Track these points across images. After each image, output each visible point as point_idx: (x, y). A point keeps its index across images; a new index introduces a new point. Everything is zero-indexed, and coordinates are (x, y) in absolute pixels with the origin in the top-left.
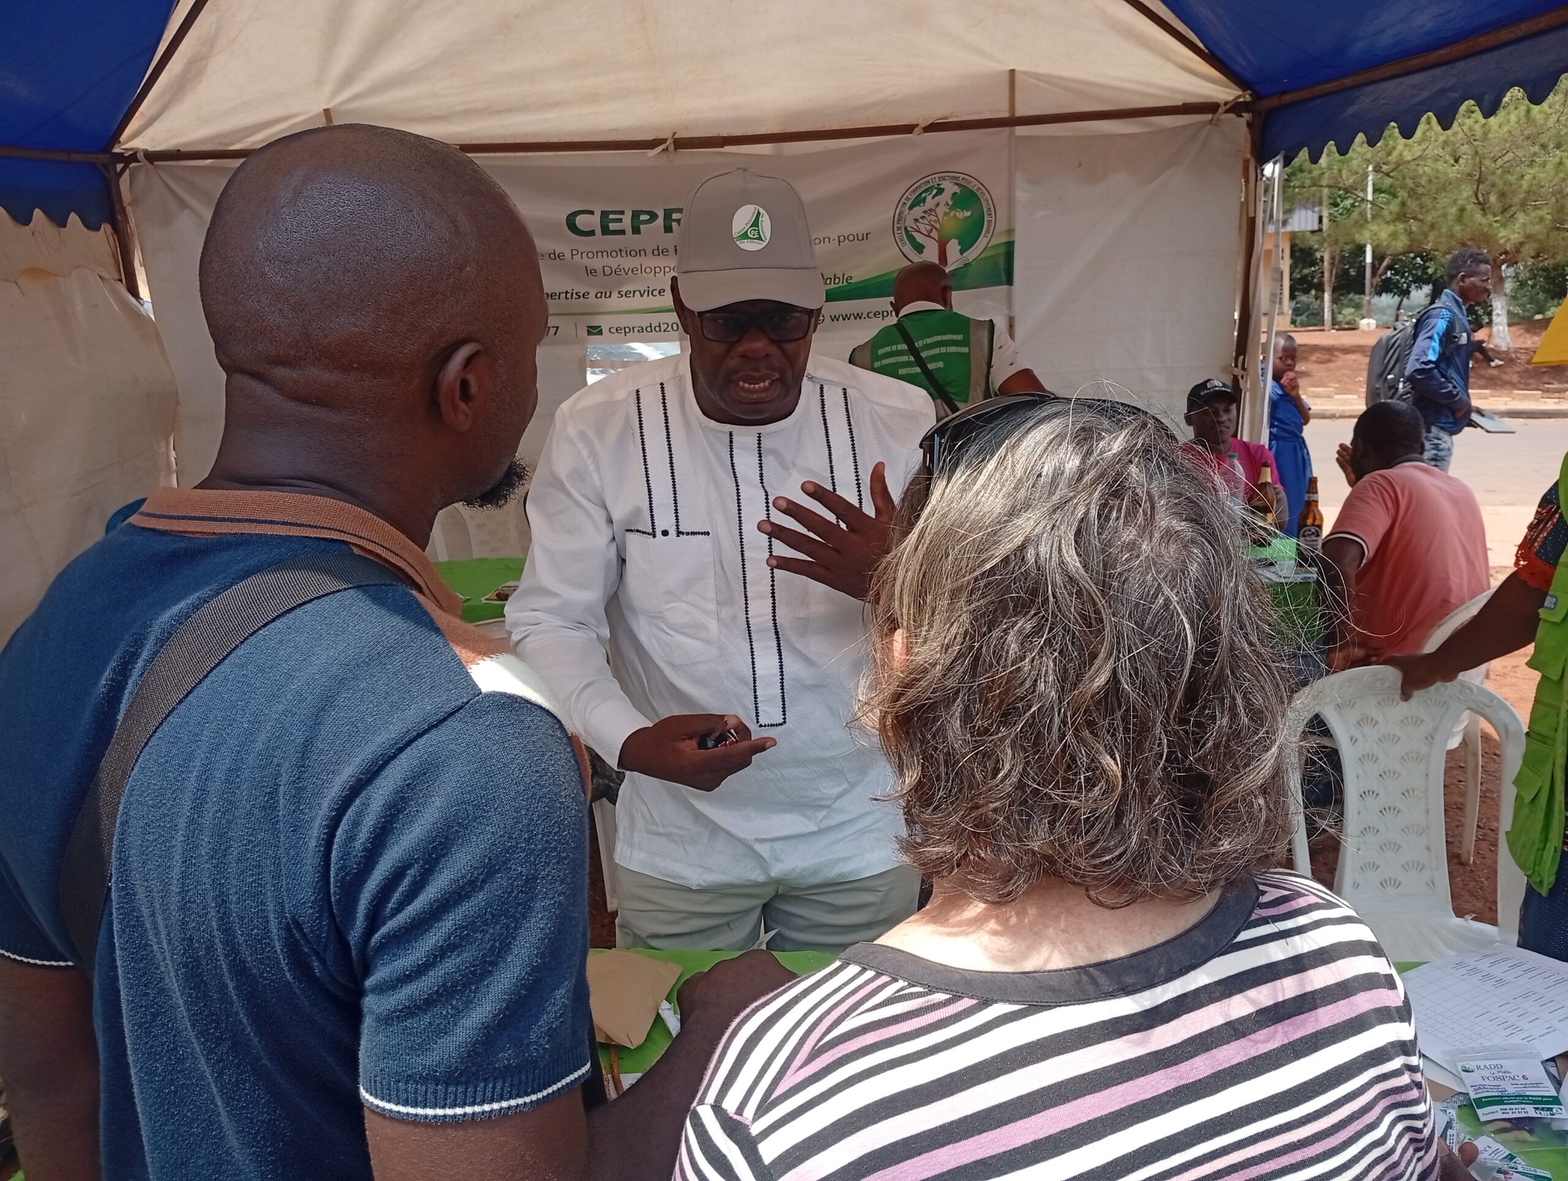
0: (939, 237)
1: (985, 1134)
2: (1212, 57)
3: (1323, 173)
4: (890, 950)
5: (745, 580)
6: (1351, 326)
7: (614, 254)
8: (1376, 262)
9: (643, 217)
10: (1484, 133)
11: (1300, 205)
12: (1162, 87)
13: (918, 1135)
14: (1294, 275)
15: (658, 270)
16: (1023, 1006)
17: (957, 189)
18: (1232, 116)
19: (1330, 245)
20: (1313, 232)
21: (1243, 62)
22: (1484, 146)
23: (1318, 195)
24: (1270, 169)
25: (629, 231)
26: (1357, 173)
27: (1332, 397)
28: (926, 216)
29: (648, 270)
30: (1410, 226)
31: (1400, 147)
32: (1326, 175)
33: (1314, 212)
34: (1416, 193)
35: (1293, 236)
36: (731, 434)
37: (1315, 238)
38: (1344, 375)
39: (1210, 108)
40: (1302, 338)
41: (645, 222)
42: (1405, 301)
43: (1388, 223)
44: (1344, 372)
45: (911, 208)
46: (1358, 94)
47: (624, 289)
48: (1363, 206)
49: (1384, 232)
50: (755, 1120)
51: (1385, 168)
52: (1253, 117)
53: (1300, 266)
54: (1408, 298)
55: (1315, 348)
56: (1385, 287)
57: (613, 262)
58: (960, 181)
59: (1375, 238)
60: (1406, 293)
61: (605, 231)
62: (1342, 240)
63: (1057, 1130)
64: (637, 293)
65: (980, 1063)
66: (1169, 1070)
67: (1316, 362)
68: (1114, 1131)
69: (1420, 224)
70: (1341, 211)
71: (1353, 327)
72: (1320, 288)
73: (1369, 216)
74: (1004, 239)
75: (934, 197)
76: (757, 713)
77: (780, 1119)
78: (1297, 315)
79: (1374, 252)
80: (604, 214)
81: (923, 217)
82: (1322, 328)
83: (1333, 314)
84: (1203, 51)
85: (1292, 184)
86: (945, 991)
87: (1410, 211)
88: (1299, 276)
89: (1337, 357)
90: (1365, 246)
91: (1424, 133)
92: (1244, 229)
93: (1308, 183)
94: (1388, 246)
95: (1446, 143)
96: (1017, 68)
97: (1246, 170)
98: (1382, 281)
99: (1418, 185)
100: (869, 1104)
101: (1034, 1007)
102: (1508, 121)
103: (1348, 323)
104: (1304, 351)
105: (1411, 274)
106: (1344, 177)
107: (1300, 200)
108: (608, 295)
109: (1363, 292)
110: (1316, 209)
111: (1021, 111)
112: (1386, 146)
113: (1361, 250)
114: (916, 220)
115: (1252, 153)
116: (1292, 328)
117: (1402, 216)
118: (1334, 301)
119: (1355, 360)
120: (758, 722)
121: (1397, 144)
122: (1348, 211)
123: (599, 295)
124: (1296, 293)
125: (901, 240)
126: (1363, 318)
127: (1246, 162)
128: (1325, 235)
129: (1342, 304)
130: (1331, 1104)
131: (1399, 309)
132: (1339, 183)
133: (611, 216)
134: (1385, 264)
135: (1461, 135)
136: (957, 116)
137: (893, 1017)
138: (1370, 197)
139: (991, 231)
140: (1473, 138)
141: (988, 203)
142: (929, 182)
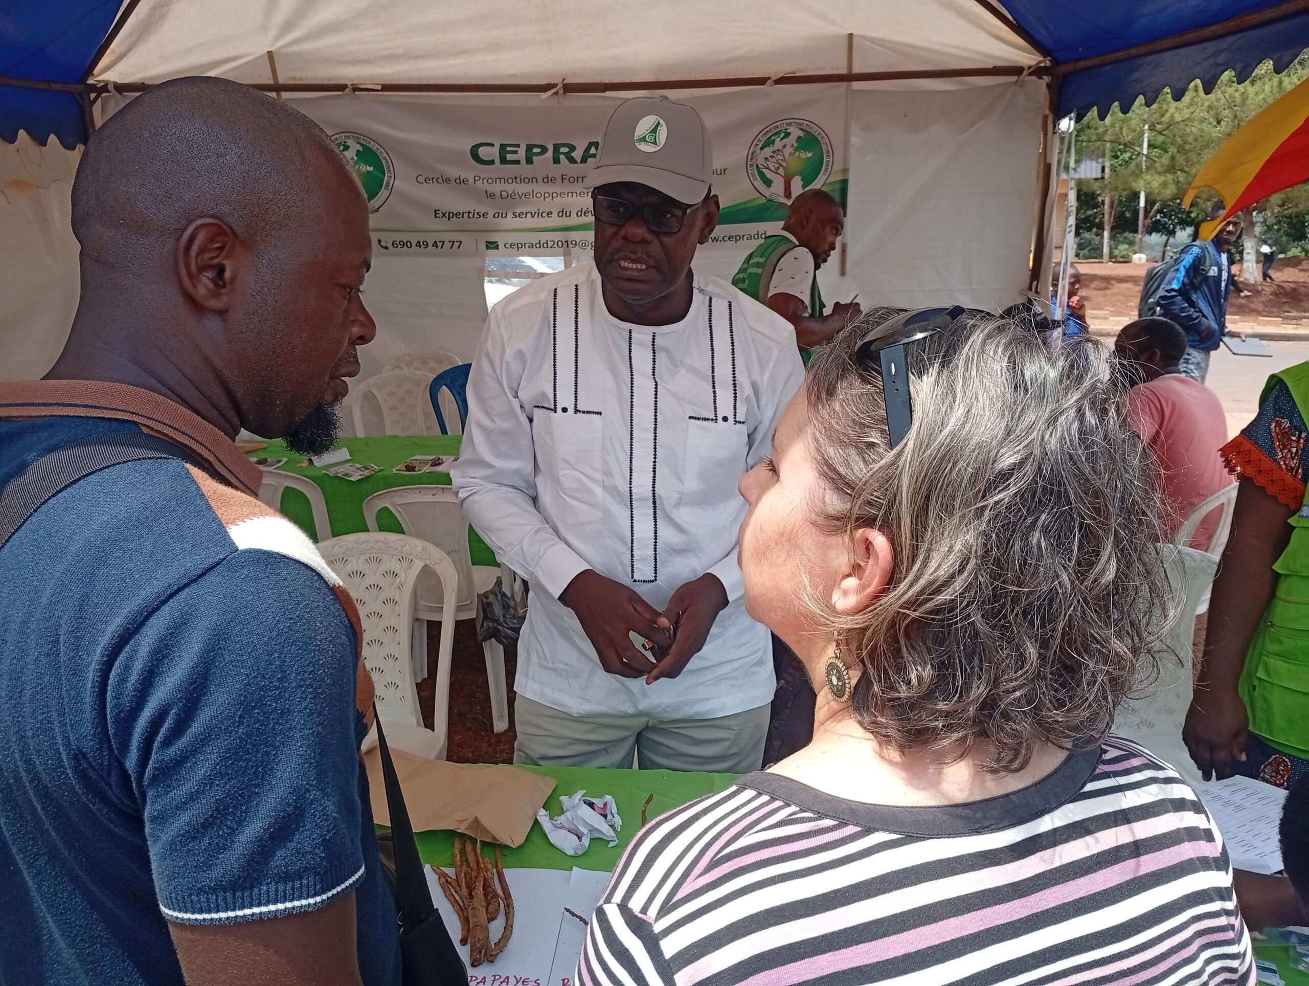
0: (785, 173)
1: (862, 945)
2: (1019, 28)
3: (1107, 130)
4: (784, 779)
5: (631, 455)
6: (1125, 260)
7: (510, 181)
8: (1148, 207)
9: (535, 150)
10: (1243, 99)
11: (1086, 156)
12: (977, 52)
13: (803, 941)
14: (1080, 215)
15: (547, 195)
16: (900, 836)
17: (801, 134)
18: (1034, 78)
19: (1110, 190)
20: (1096, 179)
21: (1044, 32)
22: (1242, 111)
23: (1102, 148)
24: (1066, 124)
25: (523, 161)
26: (1135, 131)
27: (1107, 319)
28: (775, 155)
29: (539, 195)
30: (1178, 177)
31: (1172, 110)
32: (1109, 132)
33: (1098, 162)
34: (1184, 149)
35: (1079, 182)
36: (630, 332)
37: (1097, 184)
38: (1117, 300)
39: (1016, 71)
40: (1085, 268)
41: (537, 154)
42: (1171, 240)
43: (1159, 173)
44: (1118, 298)
45: (762, 149)
46: (1141, 62)
47: (518, 211)
48: (1139, 159)
49: (1156, 181)
50: (657, 919)
51: (1158, 127)
52: (1052, 79)
53: (1084, 208)
54: (1174, 237)
55: (1095, 277)
56: (1155, 228)
57: (510, 188)
58: (805, 128)
59: (1148, 186)
60: (1172, 233)
61: (503, 161)
62: (1121, 187)
63: (925, 946)
64: (529, 215)
65: (861, 883)
66: (1023, 900)
67: (1095, 289)
68: (972, 950)
69: (1186, 175)
70: (1120, 162)
71: (1126, 260)
72: (1101, 227)
73: (1144, 167)
74: (839, 177)
75: (781, 139)
76: (632, 570)
77: (680, 920)
78: (1081, 249)
79: (1146, 198)
80: (503, 147)
81: (772, 157)
82: (1101, 260)
83: (1111, 249)
84: (1012, 22)
85: (1081, 139)
86: (833, 818)
87: (1178, 164)
88: (1083, 217)
89: (1113, 285)
90: (1139, 193)
91: (1192, 99)
92: (1041, 174)
93: (1094, 138)
94: (1159, 194)
95: (1210, 107)
96: (855, 32)
97: (1045, 124)
98: (1153, 222)
99: (1186, 142)
100: (760, 912)
101: (910, 838)
102: (1263, 91)
103: (1123, 257)
104: (1086, 280)
105: (1176, 217)
106: (1124, 134)
107: (1087, 152)
108: (504, 216)
109: (1136, 232)
110: (1100, 160)
111: (857, 70)
112: (1160, 109)
113: (1136, 196)
114: (766, 159)
115: (1050, 109)
116: (1076, 260)
117: (1171, 168)
118: (1112, 238)
119: (1128, 288)
120: (632, 577)
121: (1170, 107)
122: (1127, 163)
123: (496, 215)
124: (1081, 231)
125: (753, 175)
126: (1136, 253)
127: (1046, 117)
128: (1106, 182)
129: (1118, 241)
130: (1155, 938)
131: (1165, 246)
132: (1120, 139)
133: (508, 149)
134: (1155, 208)
135: (1223, 101)
136: (803, 72)
137: (785, 837)
138: (1145, 152)
139: (829, 170)
140: (1233, 104)
141: (827, 146)
142: (777, 127)
